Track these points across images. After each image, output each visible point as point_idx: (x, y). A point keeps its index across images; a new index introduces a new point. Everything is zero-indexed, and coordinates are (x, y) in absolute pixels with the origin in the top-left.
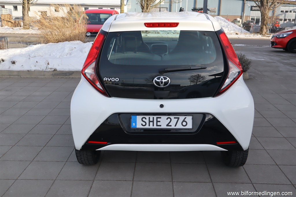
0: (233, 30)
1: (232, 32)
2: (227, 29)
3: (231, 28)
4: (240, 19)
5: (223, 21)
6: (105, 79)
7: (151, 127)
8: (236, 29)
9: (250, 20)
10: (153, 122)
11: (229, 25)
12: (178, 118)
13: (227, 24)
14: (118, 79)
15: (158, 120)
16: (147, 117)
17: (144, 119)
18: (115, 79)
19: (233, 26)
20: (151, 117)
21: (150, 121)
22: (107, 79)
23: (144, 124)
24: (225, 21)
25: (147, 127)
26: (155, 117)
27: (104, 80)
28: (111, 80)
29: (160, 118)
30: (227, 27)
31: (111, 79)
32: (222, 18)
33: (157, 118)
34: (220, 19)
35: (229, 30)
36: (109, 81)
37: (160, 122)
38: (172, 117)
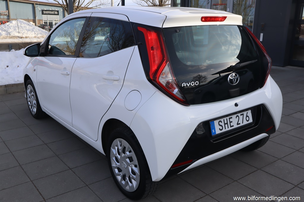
0: (40, 34)
1: (39, 35)
2: (33, 32)
3: (37, 32)
4: (33, 23)
5: (27, 24)
6: (183, 84)
7: (227, 129)
8: (42, 33)
9: (44, 24)
10: (227, 123)
11: (34, 29)
12: (243, 114)
13: (32, 27)
14: (198, 82)
15: (231, 121)
16: (222, 120)
17: (220, 123)
18: (195, 83)
19: (38, 29)
20: (225, 119)
21: (225, 124)
22: (185, 84)
23: (221, 128)
24: (28, 24)
25: (224, 130)
26: (228, 118)
27: (182, 86)
28: (190, 85)
29: (231, 118)
30: (33, 31)
31: (190, 83)
32: (25, 22)
33: (230, 118)
34: (23, 22)
35: (35, 34)
36: (188, 86)
37: (232, 122)
38: (239, 115)
